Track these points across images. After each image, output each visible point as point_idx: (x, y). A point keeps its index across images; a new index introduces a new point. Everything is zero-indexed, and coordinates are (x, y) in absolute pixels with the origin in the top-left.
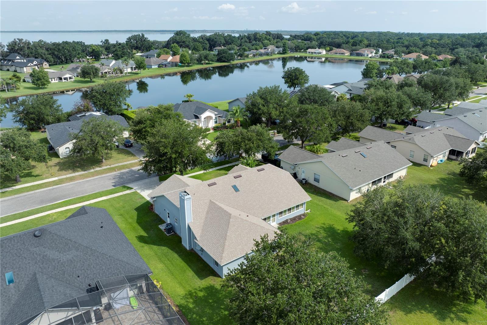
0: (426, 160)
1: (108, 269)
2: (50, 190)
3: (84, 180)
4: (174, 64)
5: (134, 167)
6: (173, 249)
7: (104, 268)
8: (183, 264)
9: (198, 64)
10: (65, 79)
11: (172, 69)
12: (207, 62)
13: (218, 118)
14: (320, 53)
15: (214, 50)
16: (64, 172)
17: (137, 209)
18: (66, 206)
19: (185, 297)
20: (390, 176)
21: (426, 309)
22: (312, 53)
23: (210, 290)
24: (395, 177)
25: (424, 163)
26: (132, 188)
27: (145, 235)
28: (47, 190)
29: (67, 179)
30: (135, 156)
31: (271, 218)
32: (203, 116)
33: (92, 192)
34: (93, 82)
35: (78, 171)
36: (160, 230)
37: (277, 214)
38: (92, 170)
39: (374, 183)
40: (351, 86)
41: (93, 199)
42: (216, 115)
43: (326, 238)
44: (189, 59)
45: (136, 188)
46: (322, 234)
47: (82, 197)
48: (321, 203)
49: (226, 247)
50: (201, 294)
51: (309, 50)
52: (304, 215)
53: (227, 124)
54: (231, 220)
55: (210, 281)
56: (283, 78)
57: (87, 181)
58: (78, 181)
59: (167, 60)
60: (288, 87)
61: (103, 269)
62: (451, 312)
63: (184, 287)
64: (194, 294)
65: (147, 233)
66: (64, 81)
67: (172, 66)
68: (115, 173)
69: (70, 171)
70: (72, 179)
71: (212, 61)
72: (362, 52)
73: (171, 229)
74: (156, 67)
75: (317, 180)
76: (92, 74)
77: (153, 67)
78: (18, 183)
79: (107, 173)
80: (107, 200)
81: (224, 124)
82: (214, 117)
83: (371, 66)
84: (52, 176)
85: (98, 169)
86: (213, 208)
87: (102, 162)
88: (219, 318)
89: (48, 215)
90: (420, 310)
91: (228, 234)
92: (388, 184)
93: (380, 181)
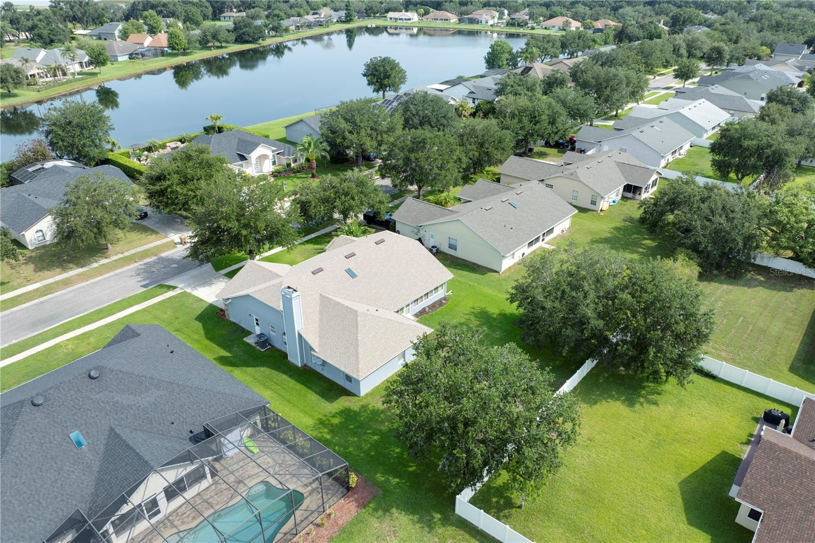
0: (593, 203)
1: (210, 407)
2: (36, 305)
3: (88, 282)
4: (159, 52)
5: (164, 251)
6: (277, 368)
7: (203, 406)
8: (299, 386)
9: (202, 49)
11: (157, 61)
12: (218, 44)
13: (276, 156)
14: (410, 19)
15: (222, 19)
16: (47, 273)
17: (200, 318)
18: (80, 327)
19: (314, 428)
20: (551, 231)
21: (612, 397)
22: (396, 19)
23: (347, 414)
24: (557, 232)
25: (592, 207)
26: (174, 288)
27: (227, 354)
28: (31, 306)
29: (57, 283)
30: (157, 233)
31: (405, 309)
32: (254, 156)
33: (112, 300)
34: (15, 96)
35: (71, 269)
36: (248, 344)
37: (412, 303)
38: (95, 265)
39: (531, 244)
40: (474, 86)
41: (120, 311)
42: (273, 151)
43: (479, 326)
44: (184, 41)
45: (182, 286)
46: (474, 323)
47: (100, 311)
48: (463, 280)
49: (360, 356)
50: (336, 421)
51: (391, 14)
52: (445, 299)
53: (292, 165)
54: (359, 319)
55: (343, 403)
56: (364, 75)
57: (95, 283)
58: (79, 286)
59: (143, 44)
60: (374, 91)
61: (202, 409)
62: (640, 396)
63: (311, 416)
64: (327, 422)
65: (230, 351)
67: (156, 55)
68: (135, 265)
69: (58, 270)
70: (66, 283)
71: (227, 42)
72: (477, 17)
73: (264, 341)
74: (126, 58)
75: (453, 247)
76: (10, 80)
77: (120, 59)
79: (123, 266)
80: (144, 310)
81: (289, 165)
82: (271, 154)
83: (499, 48)
84: (29, 281)
85: (104, 261)
86: (326, 304)
87: (107, 249)
88: (369, 445)
89: (56, 346)
90: (606, 399)
91: (359, 338)
92: (548, 243)
93: (537, 239)
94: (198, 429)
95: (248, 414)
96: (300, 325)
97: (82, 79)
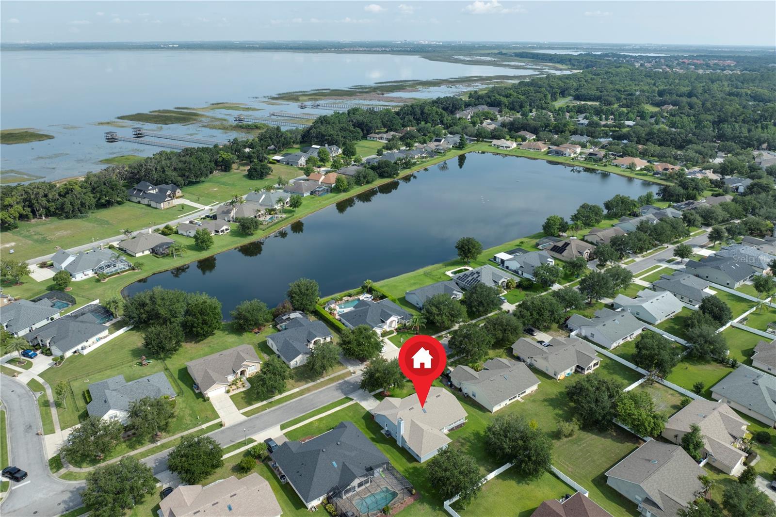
0: (555, 375)
2: (298, 400)
3: (318, 391)
5: (346, 377)
6: (393, 447)
8: (400, 455)
9: (357, 187)
10: (222, 231)
11: (327, 198)
12: (366, 181)
14: (509, 147)
16: (300, 383)
17: (364, 418)
18: (318, 414)
19: (403, 472)
20: (523, 393)
21: (513, 479)
22: (498, 147)
23: (415, 468)
24: (528, 392)
25: (554, 377)
26: (353, 400)
27: (374, 437)
29: (305, 389)
30: (343, 365)
31: (444, 428)
32: (388, 321)
33: (329, 401)
35: (309, 382)
36: (382, 434)
37: (447, 426)
38: (319, 381)
39: (511, 399)
40: (524, 262)
42: (398, 318)
43: (474, 440)
45: (356, 400)
46: (472, 437)
48: (474, 414)
49: (423, 448)
50: (411, 471)
51: (495, 142)
52: (463, 424)
53: (407, 324)
54: (424, 432)
55: (414, 464)
57: (320, 391)
58: (313, 392)
59: (319, 181)
62: (524, 480)
63: (403, 468)
64: (408, 470)
66: (221, 234)
68: (335, 383)
69: (304, 382)
70: (308, 390)
72: (562, 149)
73: (388, 433)
74: (309, 194)
75: (474, 395)
77: (305, 196)
78: (274, 394)
79: (330, 384)
80: (341, 410)
81: (405, 325)
82: (397, 320)
84: (294, 387)
85: (322, 380)
86: (413, 424)
88: (421, 481)
89: (311, 423)
90: (510, 479)
91: (423, 441)
92: (521, 398)
93: (515, 397)
94: (368, 467)
95: (383, 464)
96: (402, 432)
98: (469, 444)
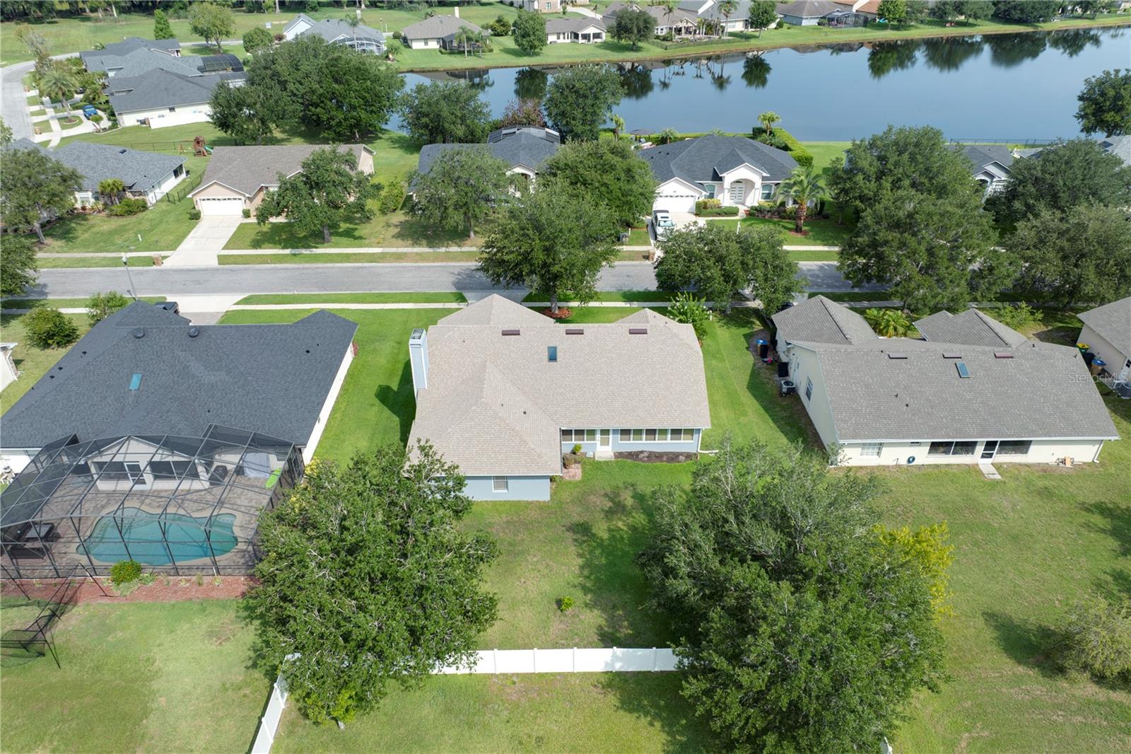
2: (355, 268)
4: (861, 20)
9: (930, 23)
10: (586, 37)
11: (855, 32)
12: (962, 18)
13: (774, 186)
16: (400, 241)
20: (1021, 446)
24: (1040, 454)
26: (463, 301)
27: (395, 387)
28: (351, 267)
29: (393, 254)
31: (598, 436)
32: (729, 177)
33: (407, 289)
34: (638, 49)
35: (420, 245)
37: (615, 431)
38: (443, 250)
41: (393, 302)
42: (764, 178)
43: (669, 510)
44: (905, 8)
45: (471, 302)
47: (382, 295)
53: (789, 206)
56: (1081, 98)
57: (419, 267)
58: (405, 264)
59: (852, 6)
66: (581, 41)
67: (856, 24)
69: (410, 242)
70: (399, 257)
71: (976, 17)
74: (814, 22)
75: (809, 395)
77: (804, 23)
78: (323, 243)
81: (782, 204)
84: (379, 243)
87: (469, 236)
92: (998, 467)
93: (968, 447)
97: (729, 41)
98: (640, 519)
